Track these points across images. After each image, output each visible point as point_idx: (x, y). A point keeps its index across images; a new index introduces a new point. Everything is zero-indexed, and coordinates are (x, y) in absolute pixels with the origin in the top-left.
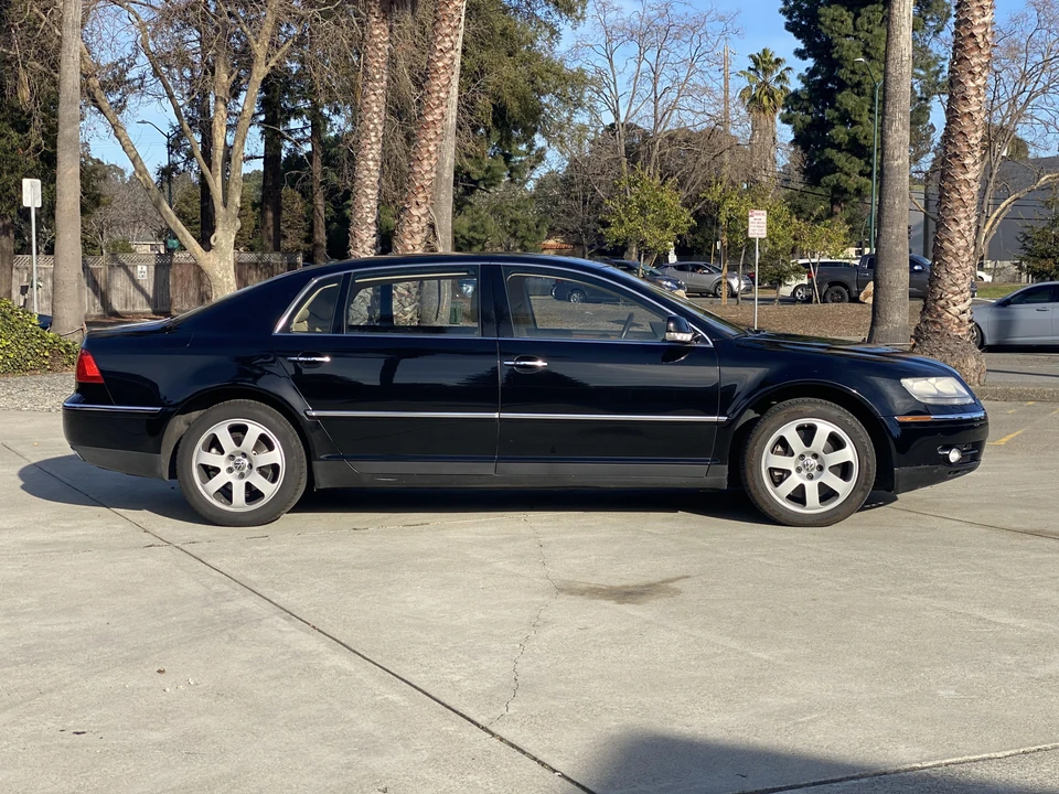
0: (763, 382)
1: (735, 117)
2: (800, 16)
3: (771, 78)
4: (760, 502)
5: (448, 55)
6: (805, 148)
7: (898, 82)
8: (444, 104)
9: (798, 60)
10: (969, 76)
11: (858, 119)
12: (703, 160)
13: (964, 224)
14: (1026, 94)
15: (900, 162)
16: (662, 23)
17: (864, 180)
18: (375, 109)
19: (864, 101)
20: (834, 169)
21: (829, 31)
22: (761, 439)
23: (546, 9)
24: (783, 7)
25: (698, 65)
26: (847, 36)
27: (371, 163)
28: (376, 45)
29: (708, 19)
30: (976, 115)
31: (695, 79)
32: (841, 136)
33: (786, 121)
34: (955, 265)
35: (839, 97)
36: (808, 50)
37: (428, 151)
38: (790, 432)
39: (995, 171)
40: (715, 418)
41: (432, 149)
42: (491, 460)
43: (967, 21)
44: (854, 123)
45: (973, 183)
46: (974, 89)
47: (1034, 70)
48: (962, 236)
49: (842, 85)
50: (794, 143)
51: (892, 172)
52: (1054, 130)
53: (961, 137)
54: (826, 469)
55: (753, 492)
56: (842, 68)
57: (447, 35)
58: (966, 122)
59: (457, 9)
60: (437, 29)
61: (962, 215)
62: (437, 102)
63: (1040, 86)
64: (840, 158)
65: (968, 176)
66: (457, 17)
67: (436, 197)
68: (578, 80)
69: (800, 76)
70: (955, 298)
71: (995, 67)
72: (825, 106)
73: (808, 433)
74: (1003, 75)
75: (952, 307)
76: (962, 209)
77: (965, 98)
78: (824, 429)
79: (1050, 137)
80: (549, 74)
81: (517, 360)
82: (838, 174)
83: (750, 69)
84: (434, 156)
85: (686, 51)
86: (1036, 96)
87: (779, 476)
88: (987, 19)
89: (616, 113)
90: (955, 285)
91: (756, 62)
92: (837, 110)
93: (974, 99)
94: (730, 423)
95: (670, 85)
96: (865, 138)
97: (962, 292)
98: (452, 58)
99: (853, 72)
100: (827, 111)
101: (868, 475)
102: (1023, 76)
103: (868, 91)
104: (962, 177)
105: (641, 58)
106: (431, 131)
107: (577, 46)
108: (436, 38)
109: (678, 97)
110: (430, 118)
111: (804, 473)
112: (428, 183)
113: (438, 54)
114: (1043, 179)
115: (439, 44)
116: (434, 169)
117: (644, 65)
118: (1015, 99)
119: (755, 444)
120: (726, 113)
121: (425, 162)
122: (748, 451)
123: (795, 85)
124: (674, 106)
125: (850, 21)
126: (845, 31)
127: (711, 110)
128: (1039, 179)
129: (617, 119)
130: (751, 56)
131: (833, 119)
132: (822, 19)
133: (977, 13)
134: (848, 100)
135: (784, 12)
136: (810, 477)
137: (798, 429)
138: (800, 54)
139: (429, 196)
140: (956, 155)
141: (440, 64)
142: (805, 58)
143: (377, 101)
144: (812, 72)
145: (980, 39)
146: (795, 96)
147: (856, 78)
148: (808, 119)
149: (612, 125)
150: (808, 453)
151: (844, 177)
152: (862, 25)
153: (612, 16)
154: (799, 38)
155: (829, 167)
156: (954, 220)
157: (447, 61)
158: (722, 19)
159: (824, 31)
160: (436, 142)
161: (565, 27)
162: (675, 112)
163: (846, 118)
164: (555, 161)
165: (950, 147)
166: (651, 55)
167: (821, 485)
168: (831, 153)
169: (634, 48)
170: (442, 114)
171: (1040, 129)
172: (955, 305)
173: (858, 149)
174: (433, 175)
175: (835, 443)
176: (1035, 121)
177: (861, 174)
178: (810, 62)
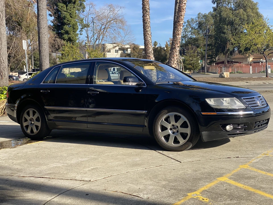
11: (70, 33)
19: (71, 28)
32: (66, 37)
35: (64, 27)
40: (144, 111)
49: (65, 24)
56: (65, 19)
92: (64, 30)
96: (73, 38)
125: (65, 7)
126: (64, 10)
131: (63, 33)
132: (59, 6)
134: (66, 28)
147: (69, 22)
152: (69, 8)
159: (59, 9)
163: (67, 33)
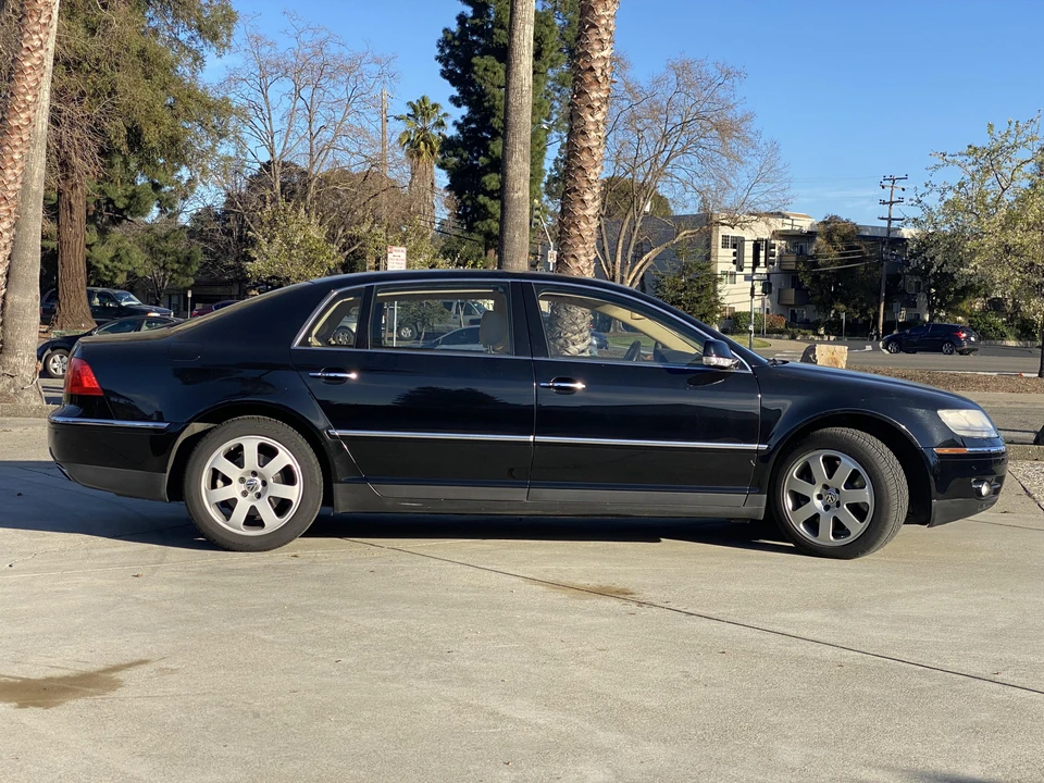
1: (390, 160)
2: (456, 65)
3: (429, 124)
5: (36, 55)
6: (459, 194)
7: (518, 112)
8: (32, 108)
9: (454, 107)
10: (588, 111)
13: (583, 260)
14: (666, 154)
16: (317, 61)
20: (486, 215)
21: (482, 82)
23: (189, 34)
24: (439, 54)
25: (354, 106)
26: (500, 88)
29: (364, 61)
30: (595, 150)
31: (351, 119)
32: (494, 183)
33: (442, 166)
35: (492, 145)
36: (463, 98)
37: (12, 159)
39: (638, 225)
41: (16, 157)
43: (586, 54)
45: (591, 219)
46: (593, 123)
47: (674, 130)
49: (495, 134)
50: (449, 188)
51: (512, 205)
52: (691, 189)
53: (580, 172)
56: (494, 116)
57: (34, 32)
58: (585, 156)
59: (47, 5)
60: (23, 26)
61: (581, 252)
62: (23, 106)
63: (678, 147)
64: (491, 205)
65: (588, 212)
66: (47, 13)
67: (23, 212)
68: (222, 108)
69: (455, 123)
70: (573, 338)
71: (638, 126)
72: (480, 155)
74: (645, 133)
75: (571, 347)
76: (581, 246)
77: (583, 133)
79: (688, 196)
80: (190, 100)
82: (489, 221)
83: (409, 115)
84: (20, 165)
85: (341, 93)
86: (676, 156)
88: (606, 53)
89: (271, 150)
91: (415, 109)
92: (489, 157)
93: (593, 134)
95: (325, 124)
97: (581, 331)
98: (41, 59)
100: (481, 158)
102: (664, 136)
104: (581, 212)
105: (296, 95)
106: (16, 137)
107: (230, 80)
108: (22, 35)
109: (335, 136)
110: (14, 123)
112: (11, 195)
113: (24, 53)
114: (682, 234)
115: (25, 42)
116: (20, 180)
117: (299, 102)
118: (656, 156)
120: (383, 156)
121: (9, 171)
123: (451, 132)
124: (330, 146)
125: (501, 73)
126: (497, 83)
127: (366, 151)
128: (678, 234)
129: (272, 155)
130: (410, 103)
131: (487, 167)
132: (476, 69)
133: (596, 47)
134: (498, 147)
135: (439, 59)
138: (456, 101)
139: (13, 209)
140: (576, 191)
141: (28, 64)
142: (459, 106)
144: (467, 121)
145: (599, 73)
146: (450, 142)
148: (461, 165)
149: (269, 162)
153: (265, 50)
154: (454, 85)
155: (482, 213)
156: (573, 256)
157: (34, 61)
158: (378, 62)
159: (478, 80)
160: (22, 150)
161: (210, 55)
162: (331, 151)
164: (209, 195)
165: (569, 181)
166: (306, 93)
168: (482, 199)
170: (29, 119)
171: (679, 187)
172: (574, 344)
174: (18, 186)
176: (675, 180)
178: (465, 110)
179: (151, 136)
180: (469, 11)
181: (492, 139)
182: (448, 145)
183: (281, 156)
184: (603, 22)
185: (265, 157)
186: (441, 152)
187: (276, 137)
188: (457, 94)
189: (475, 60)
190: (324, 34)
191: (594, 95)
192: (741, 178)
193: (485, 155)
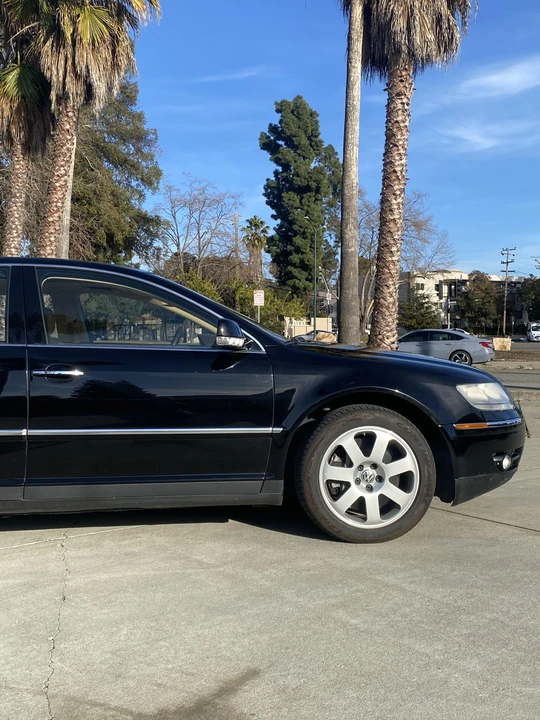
0: (320, 390)
2: (274, 198)
3: (259, 231)
4: (318, 517)
5: (63, 179)
6: (278, 265)
8: (61, 210)
9: (273, 220)
10: (393, 197)
11: (304, 251)
12: (225, 270)
13: (392, 288)
15: (353, 249)
16: (201, 198)
17: (308, 283)
18: (17, 215)
19: (307, 242)
20: (293, 277)
22: (319, 449)
23: (137, 182)
24: (265, 192)
25: (221, 221)
26: (297, 208)
27: (13, 250)
28: (17, 175)
29: (226, 197)
30: (397, 221)
32: (296, 259)
33: (268, 252)
34: (387, 313)
35: (294, 239)
36: (278, 215)
37: (50, 241)
38: (348, 441)
40: (269, 430)
41: (52, 239)
42: (17, 484)
43: (391, 162)
44: (303, 253)
46: (396, 204)
48: (391, 296)
49: (296, 233)
50: (274, 261)
53: (389, 235)
54: (387, 481)
55: (311, 506)
56: (295, 224)
57: (62, 166)
58: (392, 225)
59: (69, 150)
60: (55, 162)
61: (391, 283)
62: (56, 209)
64: (296, 272)
65: (395, 258)
66: (68, 155)
68: (156, 221)
69: (274, 229)
70: (388, 334)
71: (372, 225)
72: (287, 244)
73: (366, 442)
75: (386, 340)
76: (390, 279)
77: (391, 210)
78: (384, 437)
81: (49, 369)
82: (295, 280)
83: (247, 227)
84: (54, 244)
85: (214, 214)
87: (338, 490)
88: (403, 162)
89: (178, 245)
90: (388, 326)
91: (251, 223)
92: (293, 246)
93: (396, 211)
94: (284, 434)
95: (207, 231)
96: (307, 261)
97: (392, 330)
98: (66, 181)
99: (301, 227)
100: (288, 246)
101: (429, 485)
103: (309, 237)
104: (390, 259)
105: (191, 216)
106: (52, 228)
108: (54, 167)
109: (211, 237)
110: (51, 219)
111: (363, 484)
113: (56, 178)
115: (56, 171)
117: (193, 220)
119: (312, 455)
120: (236, 246)
121: (48, 248)
122: (305, 463)
123: (271, 233)
124: (209, 242)
125: (298, 201)
127: (229, 244)
129: (178, 249)
130: (248, 220)
131: (292, 251)
132: (284, 199)
133: (397, 158)
134: (298, 240)
135: (265, 195)
136: (370, 489)
137: (357, 437)
138: (274, 217)
140: (386, 245)
141: (57, 184)
143: (18, 210)
144: (281, 226)
145: (399, 174)
146: (272, 238)
147: (302, 230)
148: (278, 250)
149: (177, 252)
150: (366, 463)
151: (297, 281)
152: (305, 203)
153: (174, 193)
154: (273, 209)
155: (290, 276)
156: (386, 286)
157: (62, 183)
158: (233, 197)
160: (56, 235)
161: (148, 193)
162: (210, 245)
163: (298, 250)
165: (383, 240)
166: (196, 215)
167: (382, 498)
168: (290, 268)
169: (186, 211)
170: (59, 217)
172: (388, 338)
173: (305, 267)
175: (395, 452)
177: (307, 279)
178: (279, 221)
179: (119, 238)
180: (280, 169)
181: (295, 236)
182: (271, 240)
183: (184, 249)
184: (401, 143)
185: (174, 249)
186: (267, 244)
187: (181, 239)
188: (275, 213)
189: (283, 195)
190: (204, 184)
191: (396, 187)
192: (428, 251)
193: (291, 244)
